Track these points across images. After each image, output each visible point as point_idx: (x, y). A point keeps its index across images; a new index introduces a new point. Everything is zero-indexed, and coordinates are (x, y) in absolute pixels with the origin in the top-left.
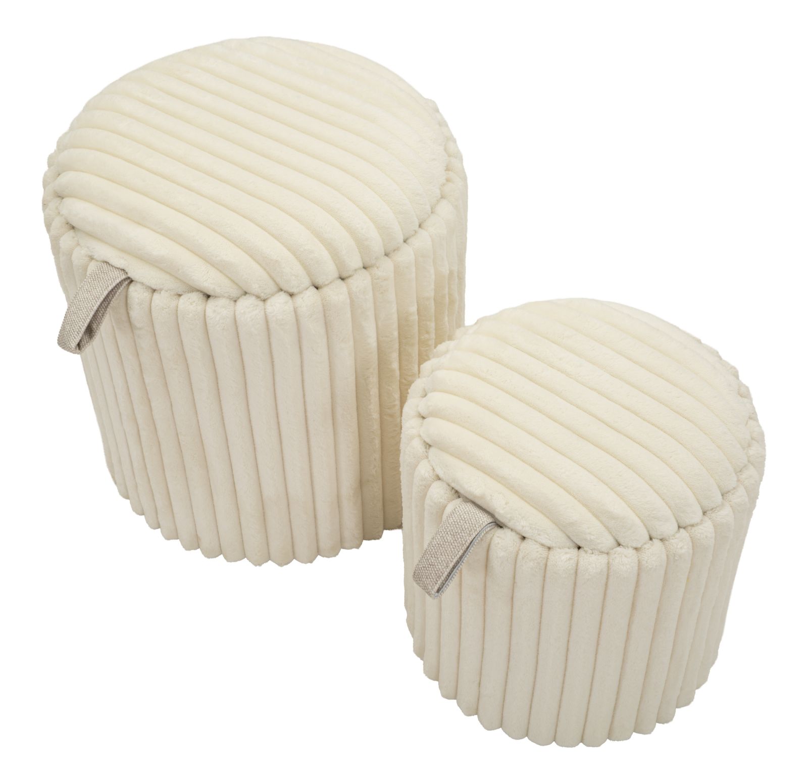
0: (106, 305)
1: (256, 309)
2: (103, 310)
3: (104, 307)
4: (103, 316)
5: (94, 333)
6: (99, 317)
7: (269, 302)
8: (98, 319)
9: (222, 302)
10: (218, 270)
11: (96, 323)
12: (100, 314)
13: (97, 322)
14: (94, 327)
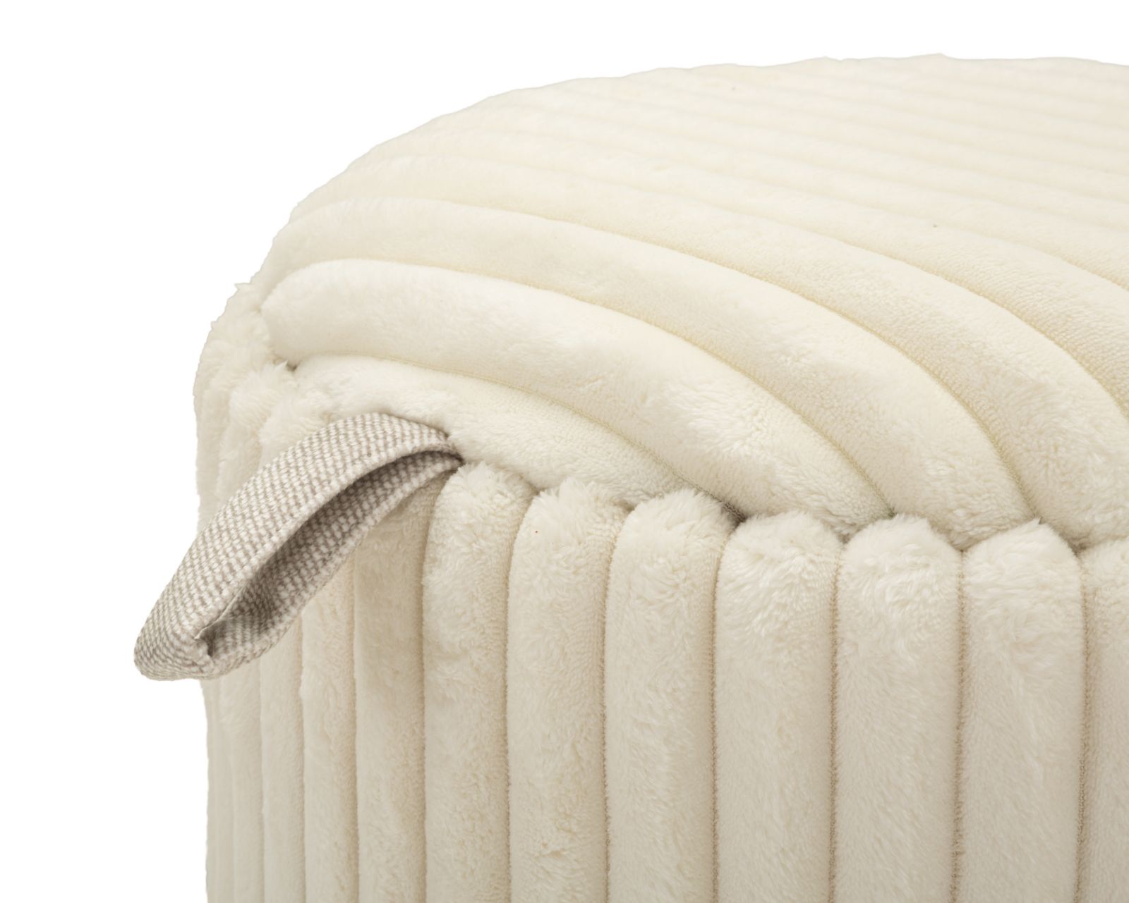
0: (345, 528)
1: (927, 566)
2: (331, 543)
3: (338, 535)
4: (324, 561)
5: (280, 615)
6: (310, 564)
7: (979, 554)
8: (304, 572)
9: (795, 524)
10: (797, 411)
11: (294, 584)
12: (317, 556)
13: (297, 579)
14: (284, 595)
